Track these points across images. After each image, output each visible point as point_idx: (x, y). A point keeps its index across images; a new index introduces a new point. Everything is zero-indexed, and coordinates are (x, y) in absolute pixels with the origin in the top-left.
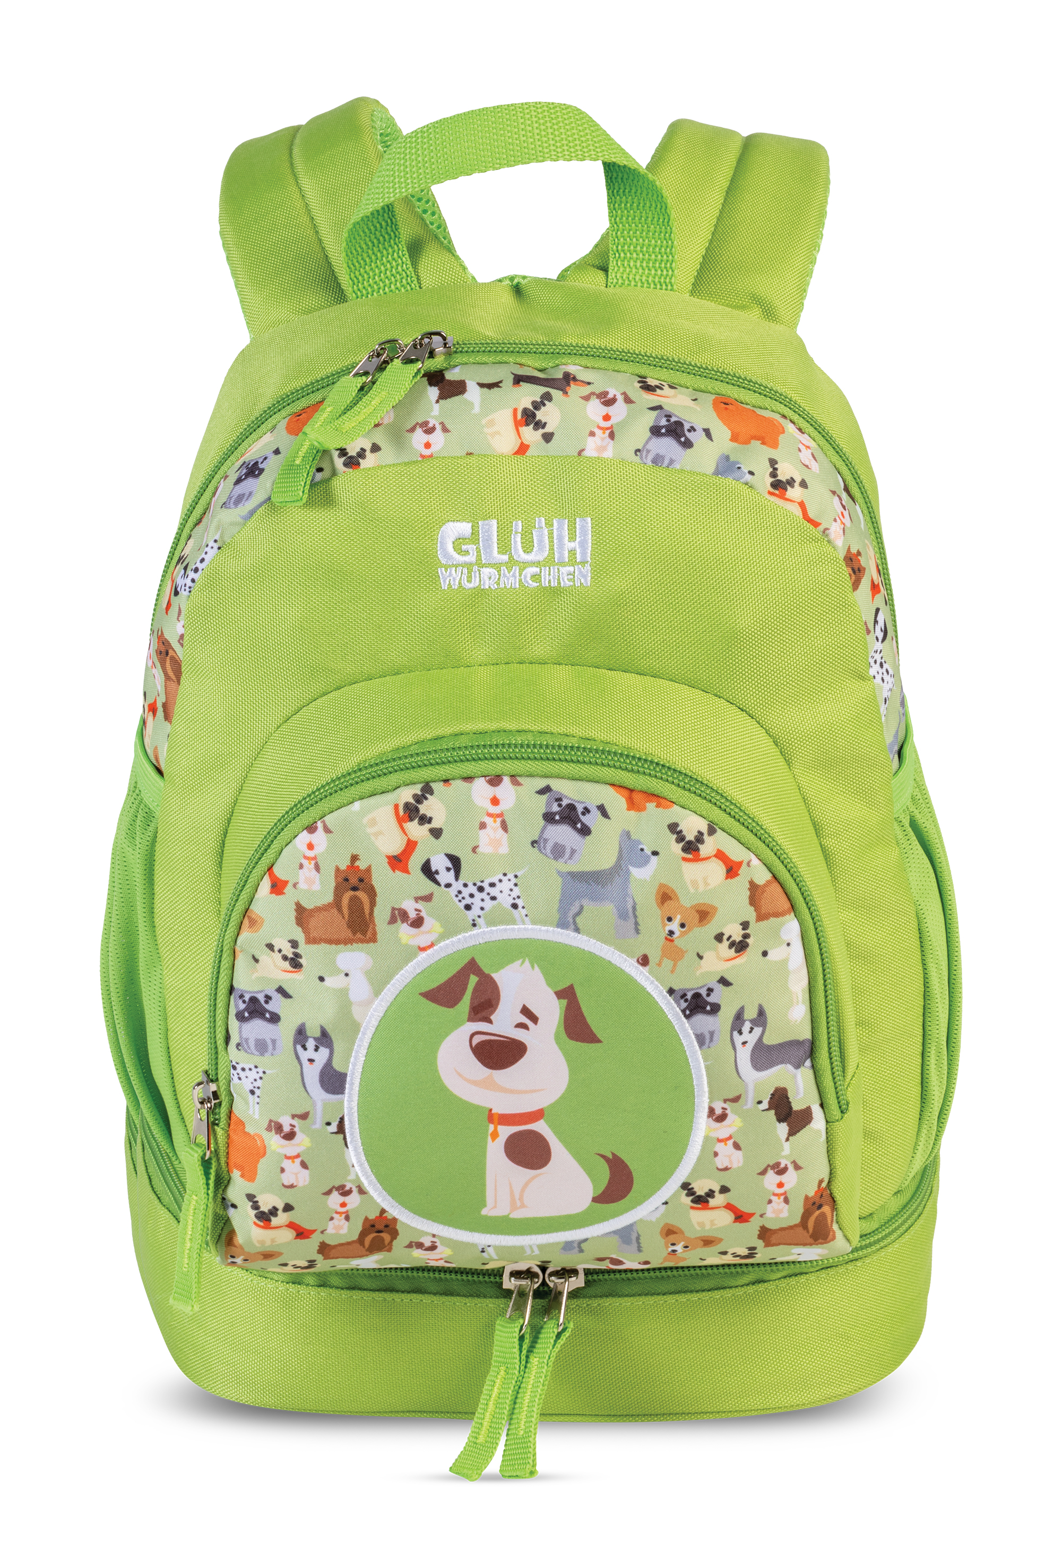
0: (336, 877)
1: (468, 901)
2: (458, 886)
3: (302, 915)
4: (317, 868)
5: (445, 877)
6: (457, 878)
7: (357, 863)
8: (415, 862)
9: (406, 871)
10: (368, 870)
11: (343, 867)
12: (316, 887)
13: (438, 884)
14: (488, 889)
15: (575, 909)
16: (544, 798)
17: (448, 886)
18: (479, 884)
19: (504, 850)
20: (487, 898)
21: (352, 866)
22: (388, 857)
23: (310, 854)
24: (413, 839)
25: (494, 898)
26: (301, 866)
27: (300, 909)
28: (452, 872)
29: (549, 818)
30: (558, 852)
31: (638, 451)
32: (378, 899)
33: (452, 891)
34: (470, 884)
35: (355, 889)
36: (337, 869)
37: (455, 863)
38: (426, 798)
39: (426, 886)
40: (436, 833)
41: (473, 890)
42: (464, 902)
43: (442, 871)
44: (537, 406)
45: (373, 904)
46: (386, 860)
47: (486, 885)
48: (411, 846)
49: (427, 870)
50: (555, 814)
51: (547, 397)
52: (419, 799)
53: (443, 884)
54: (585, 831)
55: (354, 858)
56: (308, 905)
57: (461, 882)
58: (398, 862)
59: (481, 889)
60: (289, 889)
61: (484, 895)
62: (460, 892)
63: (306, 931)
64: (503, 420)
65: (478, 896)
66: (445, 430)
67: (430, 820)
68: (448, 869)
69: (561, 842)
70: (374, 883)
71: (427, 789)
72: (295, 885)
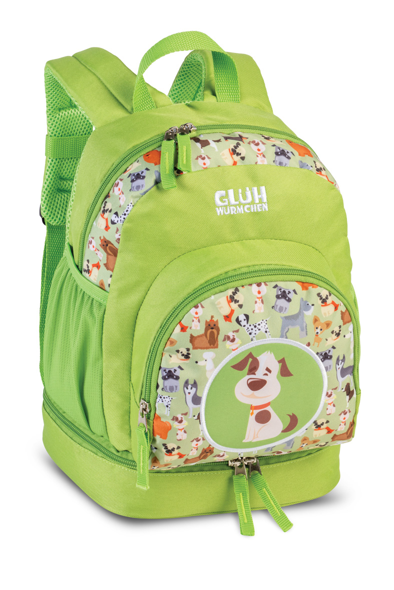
0: (206, 324)
1: (251, 331)
2: (247, 326)
3: (192, 339)
4: (199, 321)
5: (244, 323)
6: (247, 323)
7: (213, 319)
8: (234, 318)
9: (230, 321)
10: (217, 321)
11: (208, 320)
12: (198, 328)
13: (241, 325)
14: (258, 326)
15: (286, 330)
16: (276, 289)
17: (244, 326)
18: (255, 325)
19: (262, 311)
20: (257, 330)
21: (211, 320)
22: (224, 316)
23: (196, 316)
24: (233, 309)
25: (259, 330)
26: (193, 321)
27: (192, 337)
28: (246, 321)
29: (278, 297)
30: (281, 310)
31: (274, 161)
32: (220, 332)
33: (246, 328)
34: (252, 325)
35: (212, 328)
36: (206, 322)
37: (247, 317)
38: (237, 293)
39: (237, 326)
40: (241, 306)
41: (253, 327)
42: (249, 332)
43: (243, 321)
44: (236, 147)
45: (218, 334)
46: (223, 317)
47: (257, 325)
48: (232, 311)
49: (238, 321)
50: (279, 295)
51: (238, 144)
52: (234, 293)
53: (243, 325)
54: (289, 300)
55: (212, 317)
56: (195, 335)
57: (249, 324)
58: (227, 318)
59: (255, 327)
60: (188, 330)
61: (256, 329)
62: (248, 328)
63: (193, 345)
64: (227, 153)
65: (254, 329)
66: (209, 158)
67: (238, 301)
68: (245, 320)
69: (282, 306)
70: (219, 326)
71: (237, 290)
72: (190, 328)
